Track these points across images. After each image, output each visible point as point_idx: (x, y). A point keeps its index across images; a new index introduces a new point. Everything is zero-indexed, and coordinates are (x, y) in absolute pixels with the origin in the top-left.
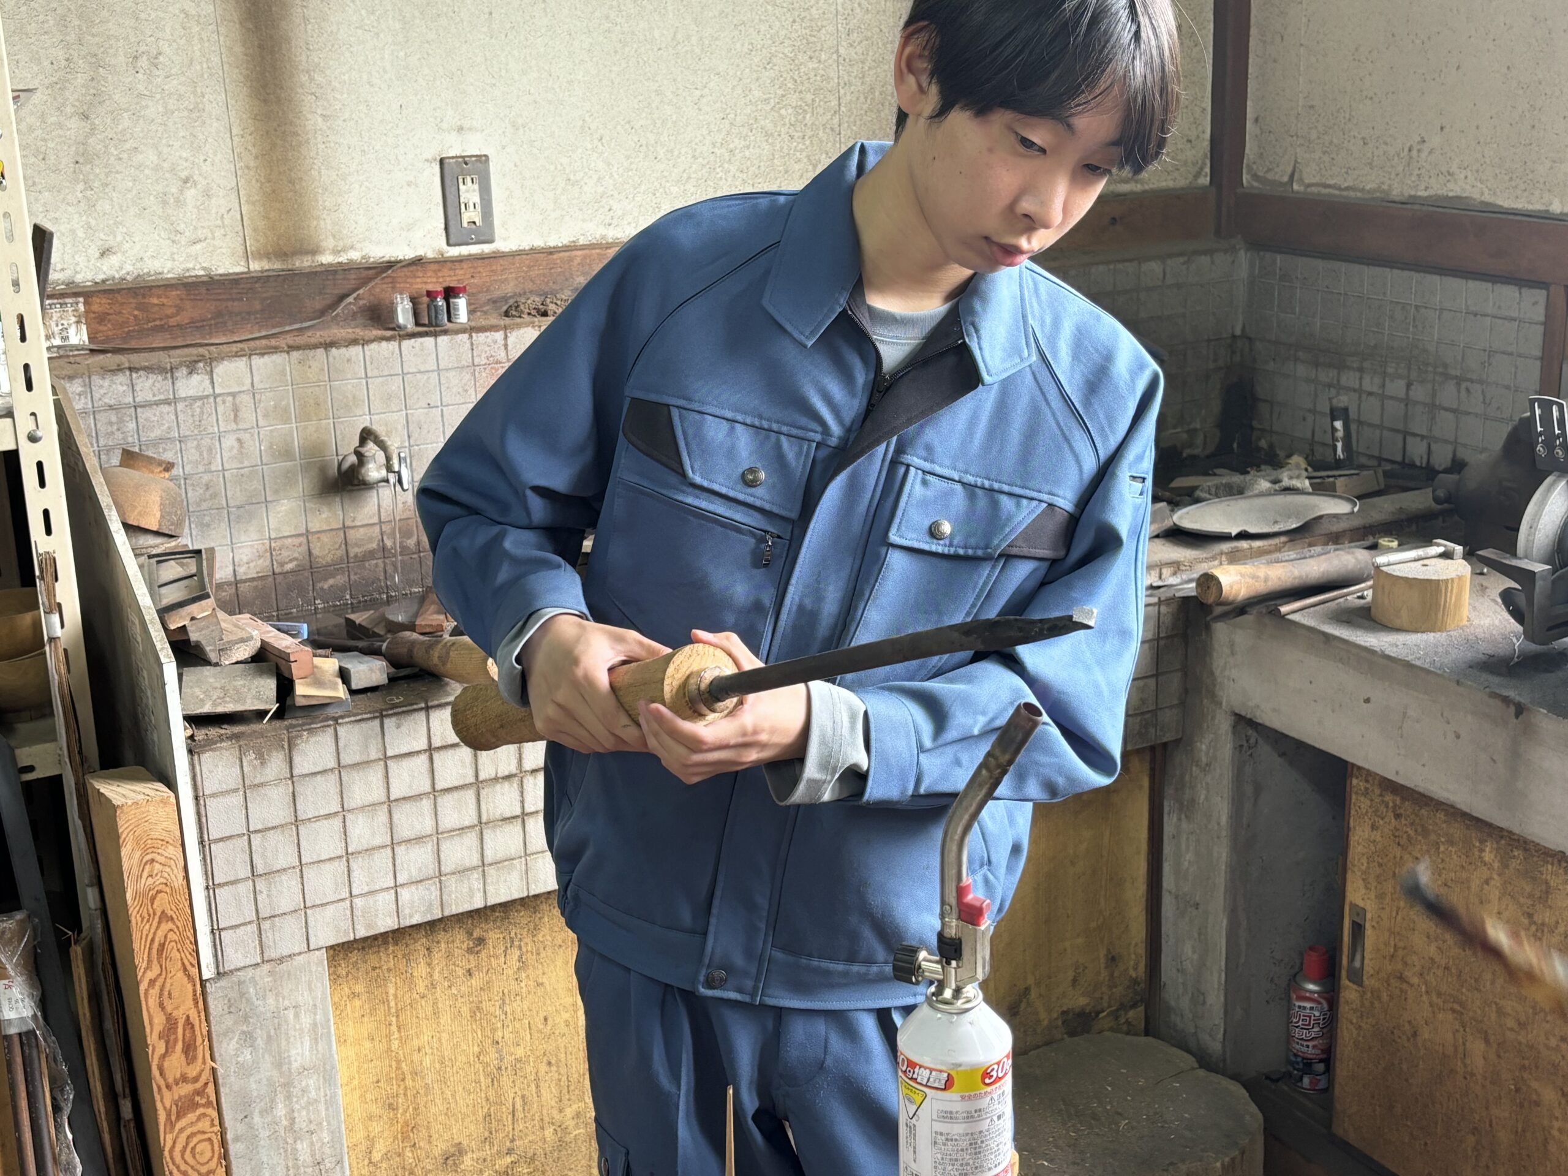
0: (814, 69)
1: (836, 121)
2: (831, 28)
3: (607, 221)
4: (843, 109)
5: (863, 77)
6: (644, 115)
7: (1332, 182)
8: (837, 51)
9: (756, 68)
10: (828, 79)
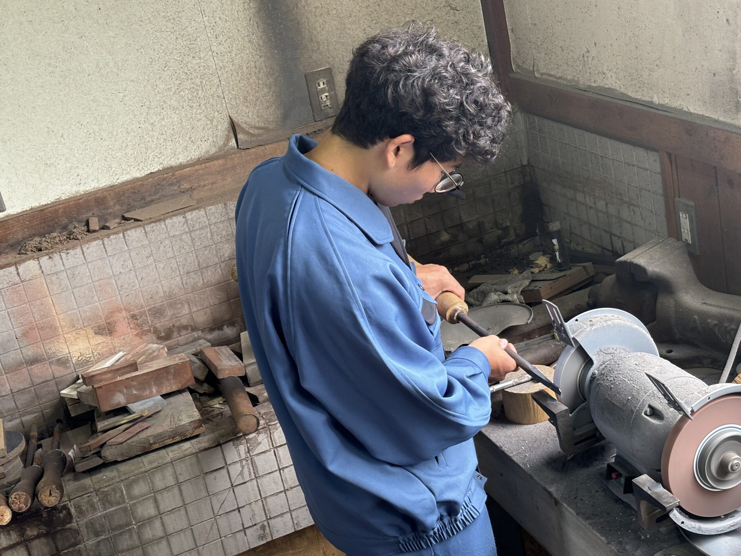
0: (197, 64)
1: (220, 91)
2: (203, 37)
3: (78, 182)
4: (222, 83)
5: (233, 61)
6: (88, 116)
7: (552, 73)
8: (211, 50)
9: (157, 72)
10: (209, 67)
